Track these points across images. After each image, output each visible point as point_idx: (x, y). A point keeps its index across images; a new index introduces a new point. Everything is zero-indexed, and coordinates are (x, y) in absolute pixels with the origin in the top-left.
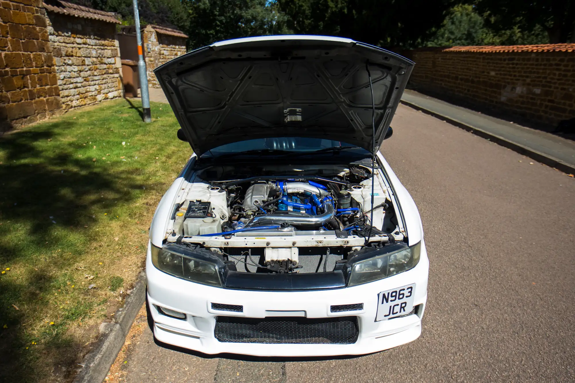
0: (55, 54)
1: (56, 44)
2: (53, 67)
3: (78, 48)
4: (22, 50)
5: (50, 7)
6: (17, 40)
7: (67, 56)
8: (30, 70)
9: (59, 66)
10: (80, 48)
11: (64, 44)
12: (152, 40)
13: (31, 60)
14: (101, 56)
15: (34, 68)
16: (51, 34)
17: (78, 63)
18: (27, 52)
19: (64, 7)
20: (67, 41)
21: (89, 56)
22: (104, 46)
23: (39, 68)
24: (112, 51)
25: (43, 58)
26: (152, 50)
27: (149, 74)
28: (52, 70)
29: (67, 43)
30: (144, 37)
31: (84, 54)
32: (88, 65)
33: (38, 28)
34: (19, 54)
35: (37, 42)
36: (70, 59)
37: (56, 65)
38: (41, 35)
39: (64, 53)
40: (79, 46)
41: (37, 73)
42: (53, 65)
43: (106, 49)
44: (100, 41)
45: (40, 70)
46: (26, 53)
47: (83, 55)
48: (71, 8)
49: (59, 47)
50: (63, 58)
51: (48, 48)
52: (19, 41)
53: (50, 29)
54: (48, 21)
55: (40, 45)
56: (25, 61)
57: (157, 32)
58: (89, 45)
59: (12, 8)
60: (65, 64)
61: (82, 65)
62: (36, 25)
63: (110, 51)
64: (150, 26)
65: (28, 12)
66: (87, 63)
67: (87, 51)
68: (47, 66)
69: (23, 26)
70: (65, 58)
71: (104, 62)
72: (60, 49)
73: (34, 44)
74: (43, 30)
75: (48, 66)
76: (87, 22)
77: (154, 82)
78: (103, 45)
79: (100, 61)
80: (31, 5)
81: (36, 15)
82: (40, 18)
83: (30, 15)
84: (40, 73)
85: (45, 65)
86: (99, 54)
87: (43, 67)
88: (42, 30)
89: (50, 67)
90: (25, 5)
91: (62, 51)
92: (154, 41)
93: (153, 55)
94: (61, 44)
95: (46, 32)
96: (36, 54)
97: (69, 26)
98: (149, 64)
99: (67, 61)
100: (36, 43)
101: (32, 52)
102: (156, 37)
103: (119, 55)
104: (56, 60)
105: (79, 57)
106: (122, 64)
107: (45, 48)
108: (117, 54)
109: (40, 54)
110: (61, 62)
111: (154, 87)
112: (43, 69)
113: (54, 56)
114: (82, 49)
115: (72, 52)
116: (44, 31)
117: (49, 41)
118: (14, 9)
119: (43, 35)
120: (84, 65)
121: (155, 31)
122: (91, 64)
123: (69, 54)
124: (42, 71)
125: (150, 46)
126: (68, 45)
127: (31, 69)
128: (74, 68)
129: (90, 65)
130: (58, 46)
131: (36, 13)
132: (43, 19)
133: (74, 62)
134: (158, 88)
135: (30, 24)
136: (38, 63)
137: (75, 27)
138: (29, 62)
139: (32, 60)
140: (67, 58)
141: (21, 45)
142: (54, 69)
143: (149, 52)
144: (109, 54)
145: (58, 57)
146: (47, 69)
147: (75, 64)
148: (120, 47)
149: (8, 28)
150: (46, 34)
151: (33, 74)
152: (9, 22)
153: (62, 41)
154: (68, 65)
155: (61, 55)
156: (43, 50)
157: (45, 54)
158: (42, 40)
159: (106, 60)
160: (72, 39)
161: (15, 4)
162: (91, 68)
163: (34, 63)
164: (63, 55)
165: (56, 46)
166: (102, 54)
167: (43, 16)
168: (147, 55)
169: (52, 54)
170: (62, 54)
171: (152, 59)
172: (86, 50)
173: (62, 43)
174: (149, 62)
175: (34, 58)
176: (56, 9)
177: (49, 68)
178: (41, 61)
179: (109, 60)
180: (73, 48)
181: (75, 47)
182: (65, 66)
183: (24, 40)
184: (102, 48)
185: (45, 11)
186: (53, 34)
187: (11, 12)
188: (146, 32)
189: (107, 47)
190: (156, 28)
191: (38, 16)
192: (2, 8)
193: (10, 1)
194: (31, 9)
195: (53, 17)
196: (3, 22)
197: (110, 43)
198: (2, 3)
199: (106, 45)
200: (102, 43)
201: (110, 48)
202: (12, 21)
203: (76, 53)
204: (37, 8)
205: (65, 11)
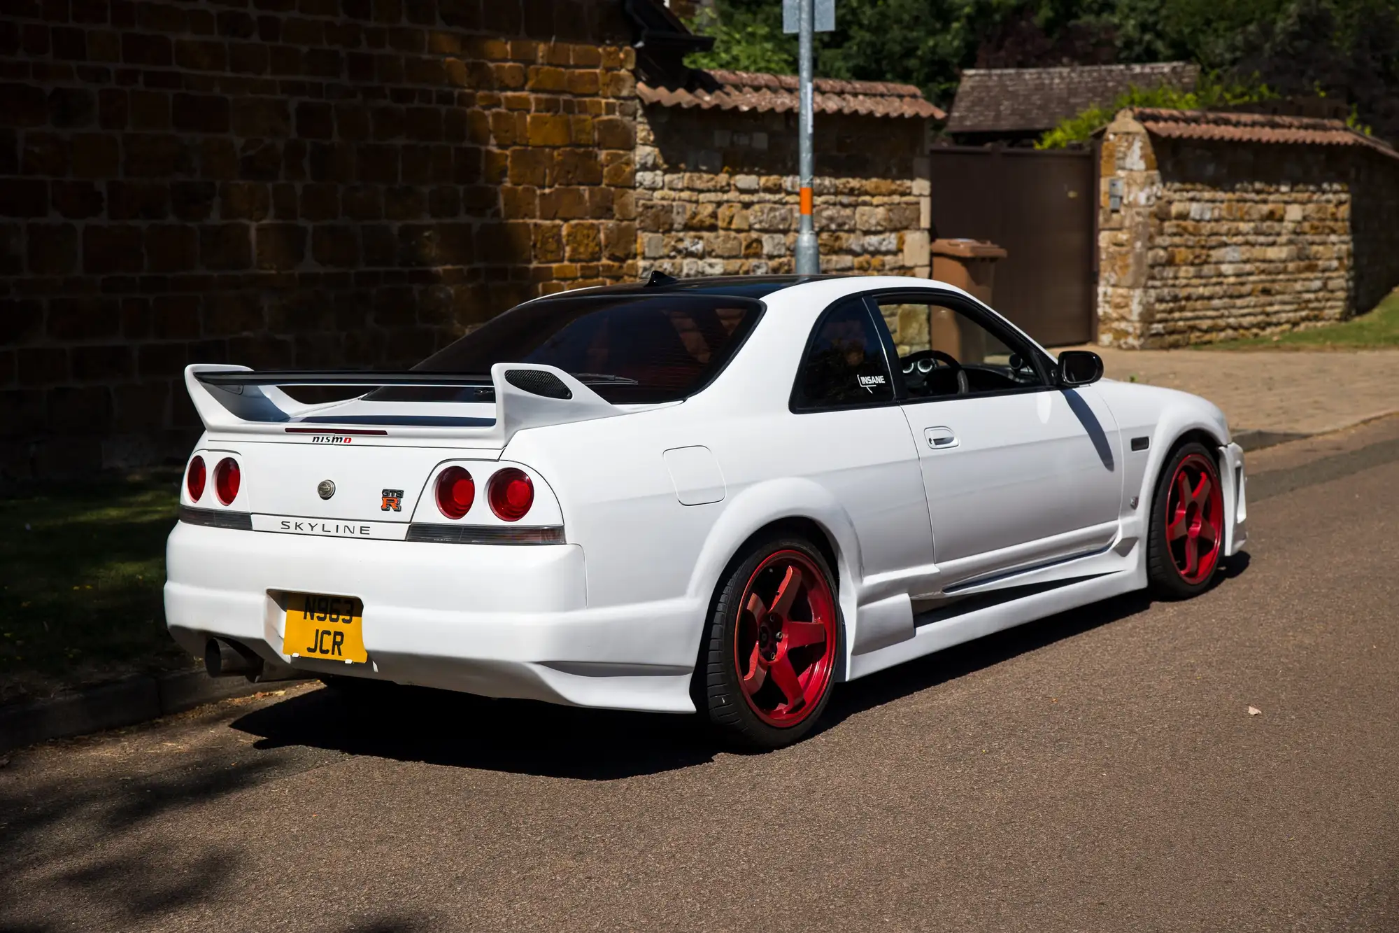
0: (648, 222)
1: (657, 194)
2: (630, 262)
3: (739, 205)
4: (538, 214)
5: (662, 94)
6: (526, 190)
7: (687, 227)
8: (551, 268)
9: (655, 259)
10: (747, 205)
11: (685, 195)
12: (1128, 165)
13: (559, 241)
14: (833, 227)
15: (566, 263)
16: (644, 168)
17: (731, 249)
18: (553, 218)
19: (711, 85)
20: (699, 184)
21: (781, 227)
22: (859, 195)
23: (579, 265)
24: (890, 210)
25: (602, 236)
26: (1125, 201)
27: (1105, 294)
28: (625, 270)
29: (701, 191)
30: (1104, 153)
31: (761, 222)
32: (771, 257)
33: (603, 155)
34: (527, 225)
35: (591, 194)
36: (700, 238)
37: (643, 253)
38: (609, 172)
39: (679, 220)
40: (746, 198)
41: (569, 275)
42: (635, 256)
43: (865, 204)
44: (840, 182)
45: (582, 268)
46: (548, 223)
47: (757, 226)
48: (744, 86)
49: (665, 203)
50: (673, 233)
51: (624, 206)
52: (534, 191)
53: (645, 152)
54: (642, 131)
55: (598, 198)
56: (538, 245)
57: (1150, 132)
58: (788, 193)
59: (533, 109)
60: (679, 252)
61: (747, 257)
62: (599, 145)
63: (881, 210)
64: (1130, 114)
65: (580, 113)
66: (767, 248)
67: (777, 213)
68: (609, 259)
69: (555, 153)
70: (681, 234)
71: (845, 246)
72: (668, 210)
73: (581, 196)
74: (620, 156)
75: (612, 257)
77: (1123, 325)
78: (851, 192)
79: (831, 243)
80: (596, 94)
81: (605, 117)
82: (617, 126)
83: (586, 121)
84: (582, 277)
85: (606, 253)
86: (824, 222)
87: (599, 259)
88: (614, 158)
89: (623, 260)
90: (576, 95)
91: (674, 215)
92: (1135, 168)
93: (1127, 223)
94: (673, 194)
95: (628, 163)
96: (577, 225)
97: (720, 139)
98: (1112, 257)
99: (687, 243)
100: (587, 195)
101: (566, 220)
102: (1149, 150)
103: (925, 221)
104: (646, 240)
105: (739, 231)
106: (933, 255)
107: (615, 207)
108: (918, 219)
109: (593, 225)
110: (666, 246)
111: (1120, 347)
112: (597, 267)
113: (644, 229)
114: (757, 207)
115: (714, 215)
116: (624, 159)
117: (634, 188)
118: (537, 111)
119: (618, 172)
120: (758, 255)
121: (1144, 131)
122: (783, 251)
123: (702, 221)
124: (588, 273)
125: (1121, 188)
126: (702, 197)
127: (554, 265)
128: (711, 265)
129: (780, 256)
130: (663, 199)
131: (607, 114)
132: (624, 127)
133: (715, 247)
134: (1133, 348)
135: (579, 146)
136: (582, 249)
137: (743, 141)
138: (552, 245)
139: (564, 240)
140: (692, 234)
141: (537, 201)
142: (634, 267)
143: (1116, 211)
144: (873, 221)
145: (657, 232)
146: (609, 268)
147: (719, 252)
148: (933, 195)
149: (509, 159)
150: (628, 169)
151: (557, 279)
152: (515, 144)
153: (680, 186)
154: (690, 254)
155: (667, 227)
156: (607, 212)
157: (611, 223)
158: (608, 185)
159: (853, 242)
160: (723, 178)
161: (544, 96)
162: (781, 265)
163: (568, 249)
164: (676, 226)
165: (655, 201)
166: (840, 221)
167: (627, 119)
168: (1107, 220)
169: (637, 224)
170: (672, 225)
171: (1123, 236)
172: (772, 209)
173: (682, 190)
174: (1113, 249)
175: (569, 235)
176: (683, 97)
177: (616, 264)
178: (592, 244)
179: (873, 240)
180: (719, 204)
181: (728, 201)
182: (678, 260)
183: (550, 187)
184: (845, 200)
185: (639, 106)
186: (655, 167)
187: (528, 118)
188: (1111, 137)
189: (867, 198)
190: (1156, 119)
191: (610, 121)
192: (503, 110)
193: (533, 91)
194: (593, 104)
195: (664, 119)
196: (500, 146)
197: (886, 185)
198: (507, 98)
199: (866, 193)
200: (849, 186)
201: (886, 199)
202: (524, 142)
203: (727, 220)
204: (611, 100)
205: (707, 99)
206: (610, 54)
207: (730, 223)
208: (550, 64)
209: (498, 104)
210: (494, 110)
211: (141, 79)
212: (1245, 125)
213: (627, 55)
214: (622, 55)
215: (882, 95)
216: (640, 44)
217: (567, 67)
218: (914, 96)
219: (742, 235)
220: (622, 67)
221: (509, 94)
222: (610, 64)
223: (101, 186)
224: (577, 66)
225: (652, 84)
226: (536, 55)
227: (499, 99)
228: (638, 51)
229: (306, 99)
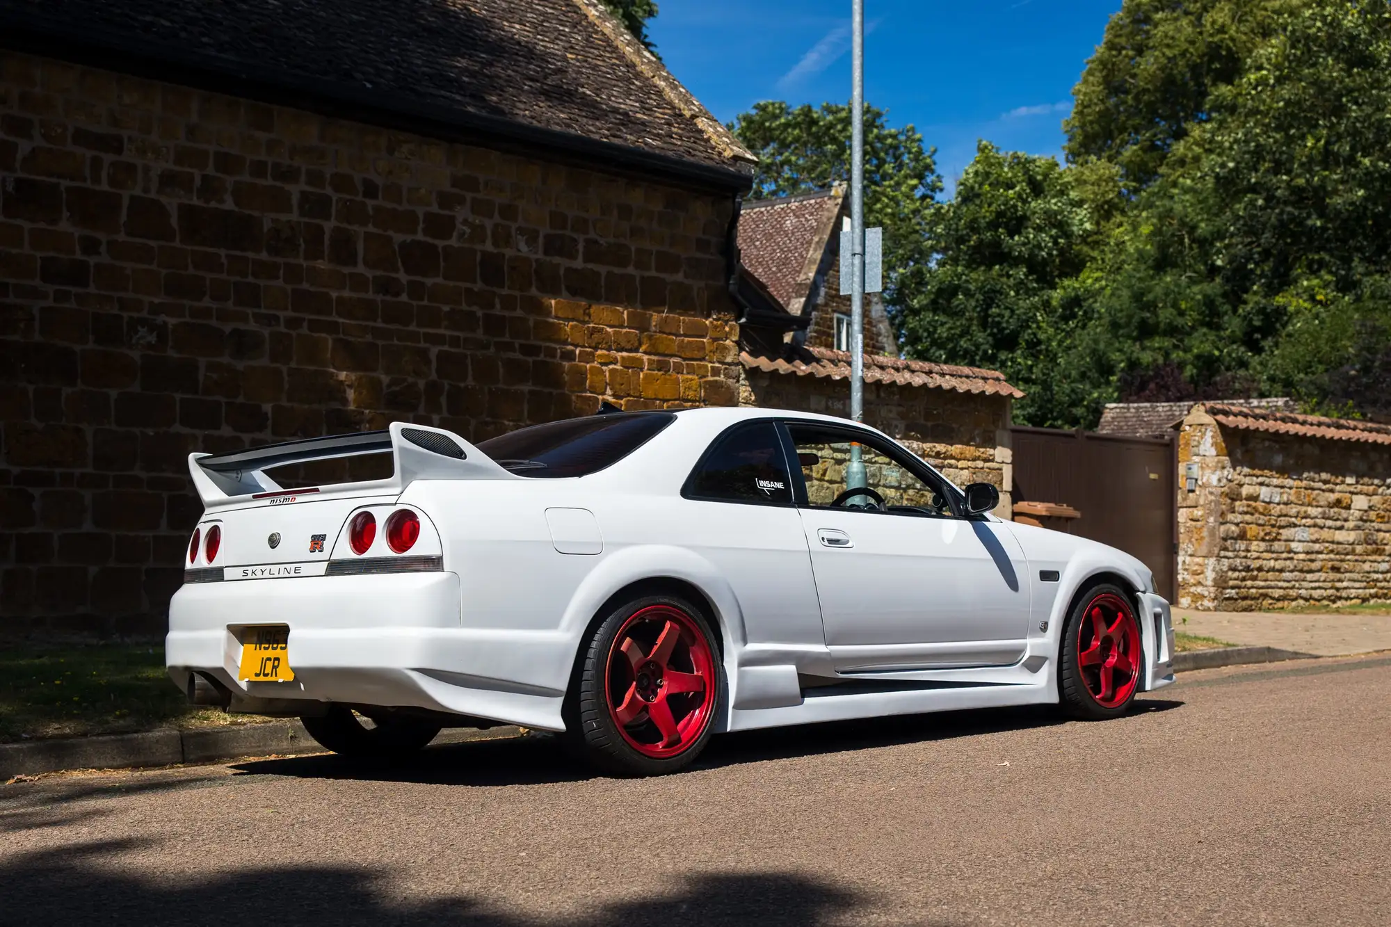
5: (763, 363)
12: (1201, 453)
14: (918, 485)
19: (808, 358)
22: (945, 458)
24: (974, 473)
26: (1200, 482)
27: (1184, 562)
30: (1182, 442)
43: (951, 466)
48: (839, 361)
54: (745, 391)
57: (1220, 424)
59: (646, 367)
62: (704, 401)
63: (966, 472)
64: (1202, 408)
65: (688, 373)
69: (664, 405)
76: (882, 395)
77: (1199, 589)
78: (938, 455)
80: (703, 359)
81: (711, 378)
82: (722, 386)
83: (692, 380)
90: (685, 359)
92: (1207, 454)
93: (1202, 502)
98: (1189, 531)
102: (1220, 439)
103: (1007, 486)
105: (831, 482)
108: (1001, 483)
111: (1197, 608)
118: (648, 369)
121: (1215, 422)
125: (1196, 471)
131: (713, 375)
132: (729, 387)
134: (1209, 609)
135: (686, 400)
143: (1193, 491)
148: (1014, 463)
152: (629, 395)
161: (656, 357)
167: (731, 381)
168: (1184, 499)
171: (1198, 513)
172: (864, 467)
174: (1190, 523)
176: (782, 366)
181: (821, 456)
185: (741, 371)
187: (641, 376)
188: (1187, 428)
189: (953, 462)
190: (1226, 413)
191: (716, 381)
192: (618, 367)
193: (645, 353)
194: (700, 367)
195: (765, 383)
196: (614, 396)
197: (970, 451)
198: (623, 358)
199: (952, 457)
200: (935, 450)
201: (970, 463)
202: (638, 394)
203: (821, 472)
204: (717, 365)
205: (803, 369)
206: (716, 327)
207: (824, 474)
208: (660, 332)
209: (615, 362)
210: (611, 367)
211: (305, 324)
212: (1312, 424)
213: (732, 329)
214: (727, 329)
215: (967, 377)
216: (743, 320)
217: (677, 335)
218: (997, 379)
219: (835, 486)
220: (727, 338)
221: (625, 354)
222: (716, 335)
223: (268, 408)
224: (686, 335)
225: (754, 354)
226: (650, 324)
227: (616, 358)
228: (741, 326)
229: (446, 348)
